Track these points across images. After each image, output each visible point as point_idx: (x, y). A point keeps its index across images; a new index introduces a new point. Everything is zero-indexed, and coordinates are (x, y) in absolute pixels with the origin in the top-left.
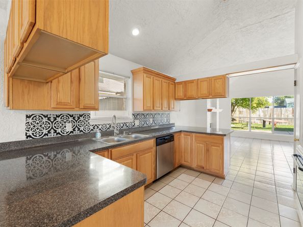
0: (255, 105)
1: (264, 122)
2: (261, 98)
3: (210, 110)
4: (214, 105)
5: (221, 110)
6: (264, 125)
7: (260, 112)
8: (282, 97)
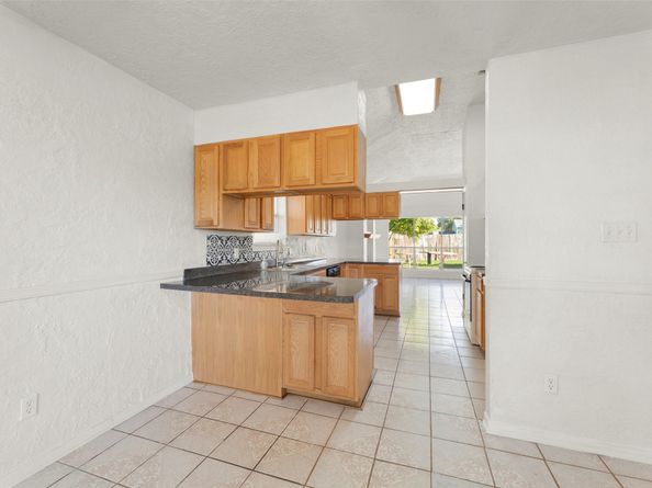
0: (417, 230)
1: (429, 255)
2: (425, 219)
3: (367, 236)
4: (370, 228)
5: (378, 236)
6: (429, 262)
7: (423, 240)
8: (449, 218)
